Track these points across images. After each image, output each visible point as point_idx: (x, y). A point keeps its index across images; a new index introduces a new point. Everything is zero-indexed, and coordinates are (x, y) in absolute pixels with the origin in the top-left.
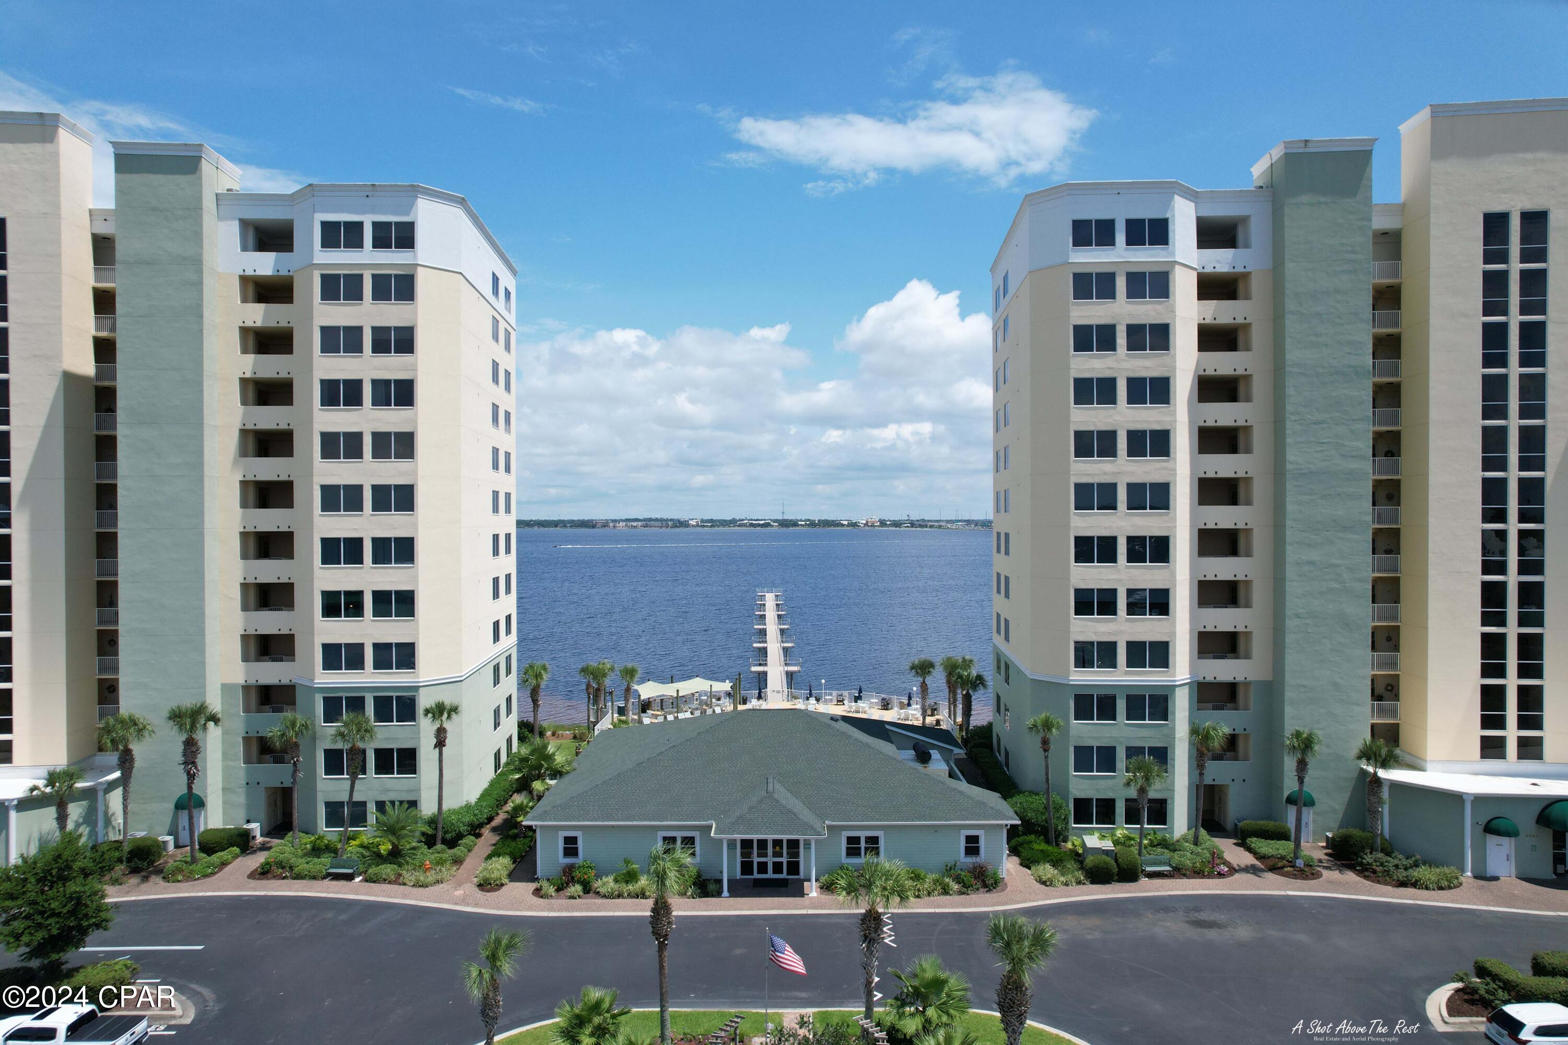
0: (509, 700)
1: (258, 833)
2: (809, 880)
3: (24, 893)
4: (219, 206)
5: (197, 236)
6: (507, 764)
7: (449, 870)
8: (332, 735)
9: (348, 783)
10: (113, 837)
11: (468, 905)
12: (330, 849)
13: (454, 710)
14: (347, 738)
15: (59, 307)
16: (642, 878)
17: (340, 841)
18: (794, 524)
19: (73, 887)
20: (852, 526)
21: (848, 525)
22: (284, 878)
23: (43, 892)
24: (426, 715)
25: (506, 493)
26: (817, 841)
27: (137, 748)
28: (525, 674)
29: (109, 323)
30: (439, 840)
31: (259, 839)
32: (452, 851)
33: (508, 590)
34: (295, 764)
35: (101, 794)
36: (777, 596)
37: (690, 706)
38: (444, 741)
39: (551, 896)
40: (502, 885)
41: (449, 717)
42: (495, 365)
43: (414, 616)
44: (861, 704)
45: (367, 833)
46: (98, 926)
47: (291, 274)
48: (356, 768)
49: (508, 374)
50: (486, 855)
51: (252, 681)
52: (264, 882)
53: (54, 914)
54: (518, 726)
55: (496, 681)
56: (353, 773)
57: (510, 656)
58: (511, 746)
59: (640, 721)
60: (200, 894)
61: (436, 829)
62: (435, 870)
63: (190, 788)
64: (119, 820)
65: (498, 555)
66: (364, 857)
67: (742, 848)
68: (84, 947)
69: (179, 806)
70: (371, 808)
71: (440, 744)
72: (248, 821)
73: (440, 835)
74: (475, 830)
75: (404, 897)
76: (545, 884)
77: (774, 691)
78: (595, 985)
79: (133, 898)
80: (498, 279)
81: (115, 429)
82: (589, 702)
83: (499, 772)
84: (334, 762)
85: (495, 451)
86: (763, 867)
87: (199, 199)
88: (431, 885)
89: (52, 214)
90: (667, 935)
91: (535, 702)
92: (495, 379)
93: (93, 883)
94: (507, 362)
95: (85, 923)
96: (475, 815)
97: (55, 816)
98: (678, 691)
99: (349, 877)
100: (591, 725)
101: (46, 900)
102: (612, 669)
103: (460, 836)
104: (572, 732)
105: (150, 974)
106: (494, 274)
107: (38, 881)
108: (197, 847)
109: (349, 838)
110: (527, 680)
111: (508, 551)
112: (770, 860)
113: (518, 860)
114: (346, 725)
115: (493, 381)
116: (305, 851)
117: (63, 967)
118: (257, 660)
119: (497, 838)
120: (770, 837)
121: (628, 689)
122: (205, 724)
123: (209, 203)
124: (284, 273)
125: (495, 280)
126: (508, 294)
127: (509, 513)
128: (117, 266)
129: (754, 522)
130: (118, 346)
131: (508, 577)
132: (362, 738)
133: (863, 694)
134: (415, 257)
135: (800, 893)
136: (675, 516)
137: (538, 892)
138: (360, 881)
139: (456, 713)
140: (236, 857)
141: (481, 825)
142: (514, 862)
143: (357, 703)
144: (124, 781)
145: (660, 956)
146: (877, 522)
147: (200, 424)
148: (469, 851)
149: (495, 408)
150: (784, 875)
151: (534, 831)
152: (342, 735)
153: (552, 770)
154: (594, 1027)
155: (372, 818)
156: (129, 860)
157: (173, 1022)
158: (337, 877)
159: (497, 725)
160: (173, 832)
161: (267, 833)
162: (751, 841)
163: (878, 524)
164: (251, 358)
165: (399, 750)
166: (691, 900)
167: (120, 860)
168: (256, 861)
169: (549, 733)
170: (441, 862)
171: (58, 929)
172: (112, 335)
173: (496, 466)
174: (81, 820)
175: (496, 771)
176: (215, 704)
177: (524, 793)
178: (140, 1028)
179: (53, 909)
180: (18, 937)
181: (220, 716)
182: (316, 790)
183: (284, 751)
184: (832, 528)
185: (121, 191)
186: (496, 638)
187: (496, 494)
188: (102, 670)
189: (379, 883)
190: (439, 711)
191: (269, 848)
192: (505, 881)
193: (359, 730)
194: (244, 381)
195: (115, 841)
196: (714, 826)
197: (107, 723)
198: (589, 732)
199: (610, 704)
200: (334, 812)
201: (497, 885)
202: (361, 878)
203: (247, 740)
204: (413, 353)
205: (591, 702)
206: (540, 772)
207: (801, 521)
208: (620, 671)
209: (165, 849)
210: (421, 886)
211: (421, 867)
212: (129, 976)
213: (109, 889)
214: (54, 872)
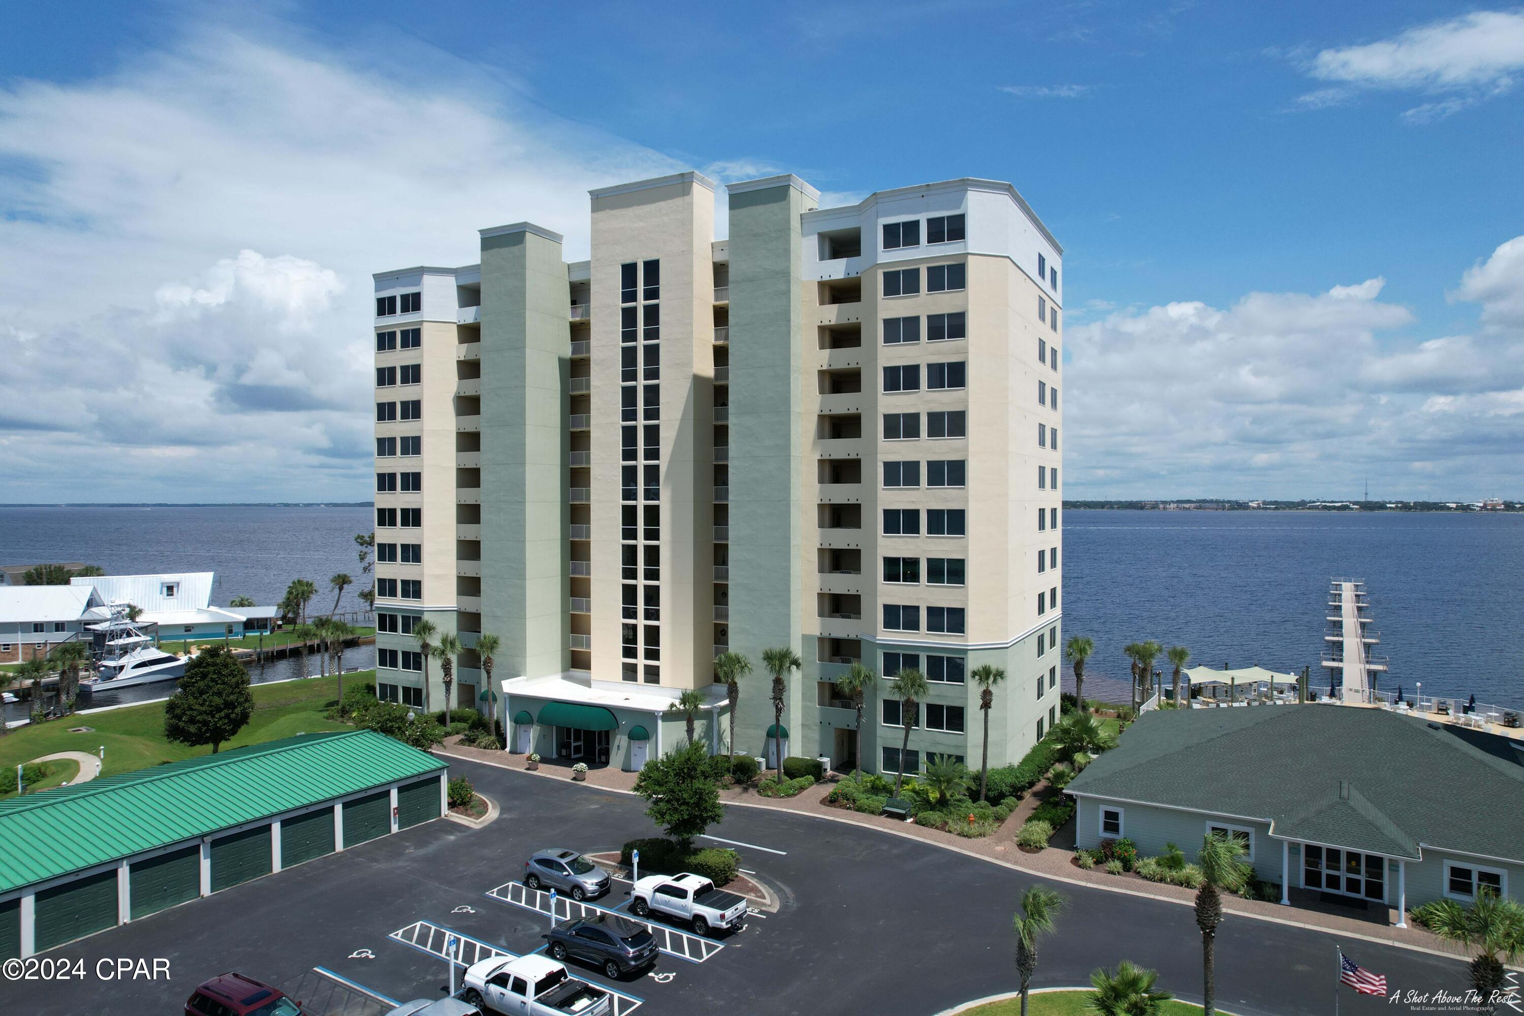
0: (1053, 671)
1: (828, 767)
2: (1396, 908)
3: (666, 782)
4: (803, 225)
5: (786, 253)
6: (1049, 734)
7: (991, 825)
8: (891, 687)
9: (903, 733)
10: (725, 752)
11: (1008, 861)
12: (886, 789)
13: (1000, 674)
14: (903, 690)
15: (691, 324)
16: (1187, 866)
17: (895, 783)
18: (1381, 506)
19: (697, 784)
20: (1463, 509)
21: (1457, 509)
22: (848, 809)
23: (678, 783)
24: (973, 677)
25: (1052, 469)
26: (1407, 864)
27: (741, 682)
28: (1070, 647)
29: (724, 332)
30: (982, 797)
31: (829, 772)
32: (995, 808)
33: (1053, 565)
34: (859, 710)
35: (715, 716)
36: (1356, 586)
37: (1247, 696)
38: (990, 703)
39: (1090, 867)
40: (1042, 848)
41: (995, 681)
42: (1042, 344)
43: (964, 584)
44: (1472, 716)
45: (919, 780)
46: (713, 819)
47: (859, 275)
48: (911, 719)
49: (1054, 352)
50: (1027, 817)
51: (826, 634)
52: (833, 809)
53: (685, 803)
54: (1061, 699)
55: (1041, 651)
56: (908, 723)
57: (1054, 628)
58: (1054, 717)
59: (1189, 706)
60: (785, 810)
61: (980, 785)
62: (979, 823)
63: (778, 720)
64: (727, 740)
65: (1044, 529)
66: (916, 801)
67: (1307, 855)
68: (704, 834)
69: (770, 735)
70: (923, 758)
71: (986, 705)
72: (821, 756)
73: (984, 791)
74: (1017, 792)
75: (949, 843)
76: (1084, 855)
77: (1351, 690)
78: (1135, 962)
79: (737, 804)
80: (1044, 260)
81: (727, 419)
82: (1134, 681)
83: (1041, 740)
84: (892, 712)
85: (1042, 427)
86: (1333, 882)
87: (788, 221)
88: (974, 837)
89: (687, 252)
90: (1214, 927)
91: (1079, 676)
92: (1042, 358)
93: (709, 784)
94: (1054, 340)
95: (705, 815)
96: (1017, 777)
97: (686, 728)
98: (1233, 679)
99: (902, 817)
100: (1137, 706)
101: (680, 791)
102: (1160, 650)
103: (1002, 796)
104: (1116, 711)
105: (748, 867)
106: (1040, 255)
107: (675, 775)
108: (783, 771)
109: (903, 783)
110: (1071, 654)
111: (1054, 525)
112: (1343, 875)
113: (1058, 827)
114: (902, 678)
115: (1040, 359)
116: (866, 788)
117: (691, 846)
118: (830, 616)
119: (1038, 803)
120: (1344, 848)
121: (1177, 672)
122: (789, 667)
123: (795, 223)
124: (853, 275)
125: (1042, 260)
126: (1054, 273)
127: (1056, 488)
128: (730, 286)
129: (1328, 504)
130: (730, 351)
131: (1054, 551)
132: (916, 693)
133: (1477, 704)
134: (966, 247)
135: (1384, 920)
136: (1233, 498)
137: (1076, 861)
138: (911, 822)
139: (1002, 678)
140: (811, 784)
141: (1023, 789)
142: (1054, 828)
143: (912, 661)
144: (731, 708)
145: (1206, 948)
146: (1500, 505)
147: (788, 412)
148: (1011, 811)
149: (1042, 385)
150: (1362, 895)
151: (1075, 801)
152: (899, 688)
153: (1094, 744)
154: (1130, 1004)
155: (923, 767)
156: (734, 773)
157: (764, 909)
158: (892, 815)
159: (1040, 695)
160: (765, 755)
161: (835, 768)
162: (1319, 849)
163: (1502, 507)
164: (827, 352)
165: (948, 708)
166: (1243, 900)
167: (728, 770)
168: (827, 790)
169: (1092, 709)
170: (984, 817)
171: (688, 815)
172: (726, 343)
173: (1042, 443)
174: (702, 734)
175: (1038, 739)
176: (797, 650)
177: (1066, 763)
178: (742, 905)
179: (685, 799)
180: (663, 815)
181: (800, 661)
182: (876, 736)
183: (851, 698)
184: (1434, 512)
185: (734, 224)
186: (1041, 610)
187: (1042, 470)
188: (717, 617)
189: (927, 827)
190: (985, 674)
191: (836, 781)
192: (1045, 845)
193: (914, 685)
194: (821, 373)
195: (725, 756)
196: (1273, 824)
197: (720, 659)
198: (1134, 712)
199: (1157, 686)
200: (891, 755)
201: (1037, 847)
202: (912, 820)
203: (821, 685)
204: (964, 337)
205: (1137, 681)
206: (1082, 744)
207: (1390, 503)
208: (1169, 653)
209: (759, 768)
210: (964, 836)
211: (966, 818)
212: (734, 863)
213: (721, 792)
214: (685, 770)
